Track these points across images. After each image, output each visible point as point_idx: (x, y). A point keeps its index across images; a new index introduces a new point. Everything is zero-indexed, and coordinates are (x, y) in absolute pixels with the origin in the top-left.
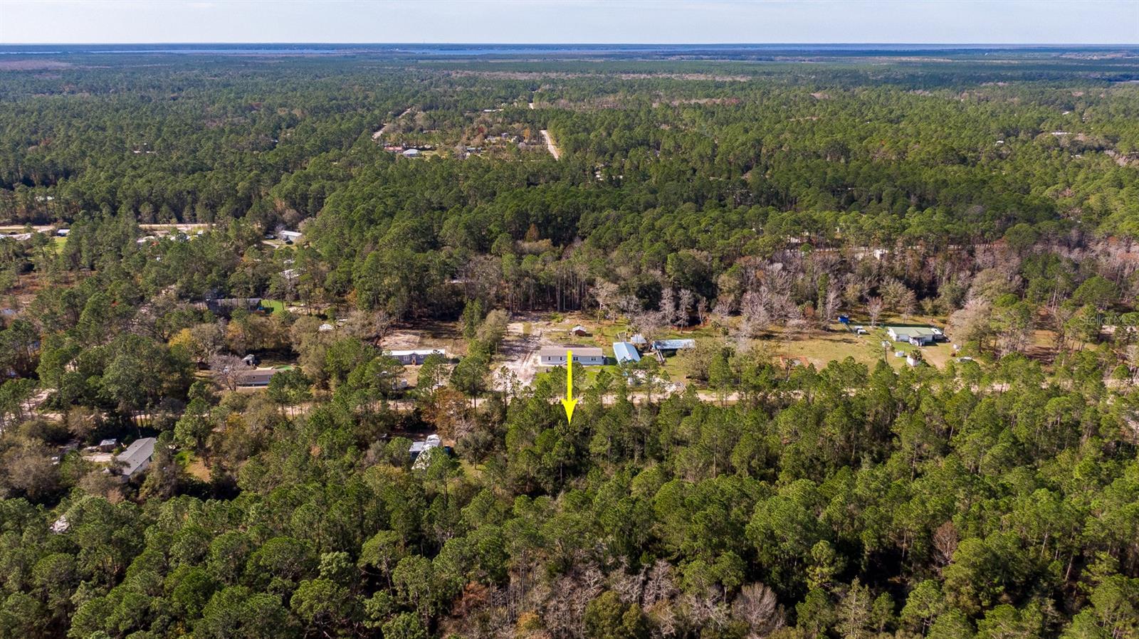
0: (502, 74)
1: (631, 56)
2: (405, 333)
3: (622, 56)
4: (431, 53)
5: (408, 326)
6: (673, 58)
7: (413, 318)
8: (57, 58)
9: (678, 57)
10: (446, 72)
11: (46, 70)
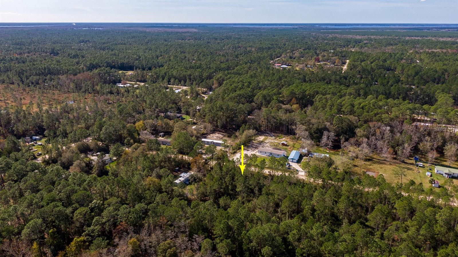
0: (351, 36)
1: (422, 29)
2: (218, 134)
3: (417, 29)
4: (329, 27)
5: (223, 131)
6: (444, 30)
7: (227, 129)
8: (195, 28)
9: (447, 30)
10: (327, 35)
11: (188, 32)
